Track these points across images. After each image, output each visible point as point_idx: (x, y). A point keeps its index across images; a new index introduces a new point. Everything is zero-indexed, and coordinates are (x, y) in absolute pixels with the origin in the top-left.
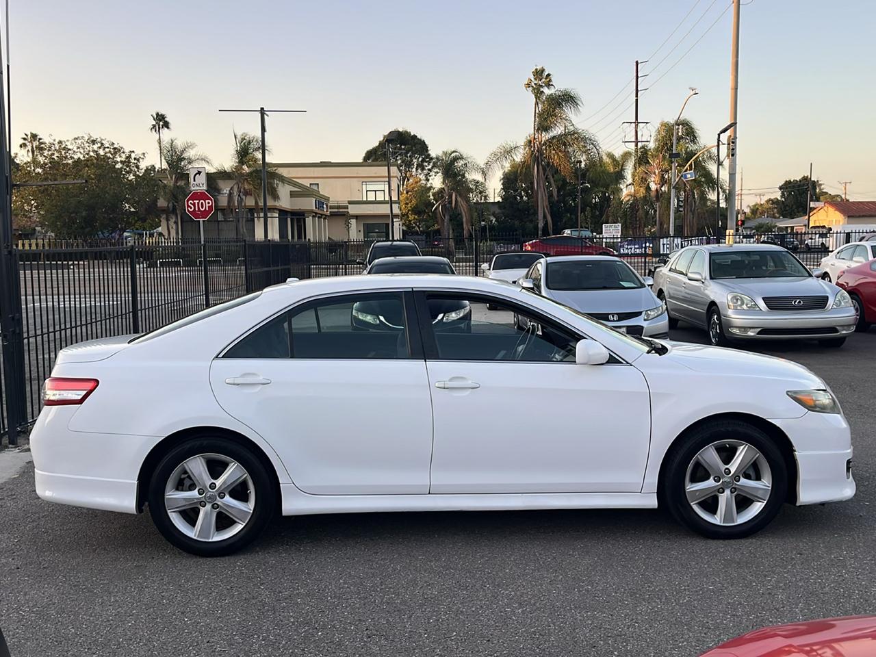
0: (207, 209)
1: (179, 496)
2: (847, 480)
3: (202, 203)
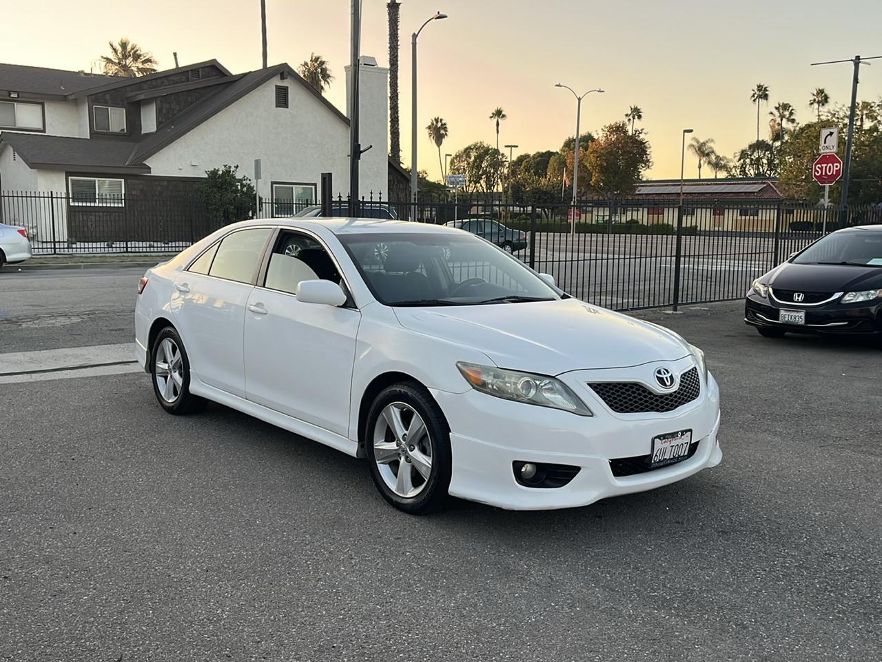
0: (834, 173)
1: (161, 365)
2: (516, 486)
3: (830, 167)
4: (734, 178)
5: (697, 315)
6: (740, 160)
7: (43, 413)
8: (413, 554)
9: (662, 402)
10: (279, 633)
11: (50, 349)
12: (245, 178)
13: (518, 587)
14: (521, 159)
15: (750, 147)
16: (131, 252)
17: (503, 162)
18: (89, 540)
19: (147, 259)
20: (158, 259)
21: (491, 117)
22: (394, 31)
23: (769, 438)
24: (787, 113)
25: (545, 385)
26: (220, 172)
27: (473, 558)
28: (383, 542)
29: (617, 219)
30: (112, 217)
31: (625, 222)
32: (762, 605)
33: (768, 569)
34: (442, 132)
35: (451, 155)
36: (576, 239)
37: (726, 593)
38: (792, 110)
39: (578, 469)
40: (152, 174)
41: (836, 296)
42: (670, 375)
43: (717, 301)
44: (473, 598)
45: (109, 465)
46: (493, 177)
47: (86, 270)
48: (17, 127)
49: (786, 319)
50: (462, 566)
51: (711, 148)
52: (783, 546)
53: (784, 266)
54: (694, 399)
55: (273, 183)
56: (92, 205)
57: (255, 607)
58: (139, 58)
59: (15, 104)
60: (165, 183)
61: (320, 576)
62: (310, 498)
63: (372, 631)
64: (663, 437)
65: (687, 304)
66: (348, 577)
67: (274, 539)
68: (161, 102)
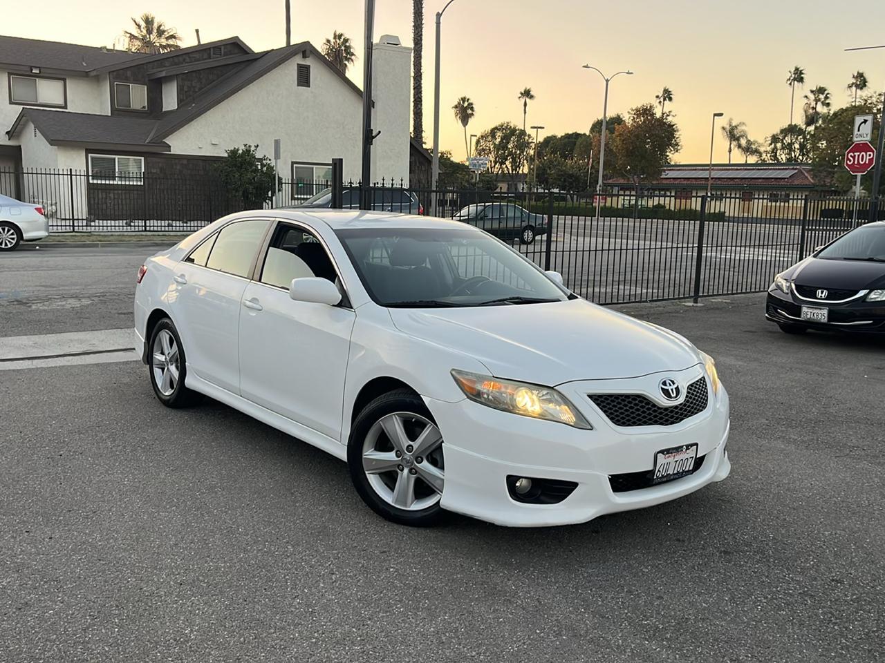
0: (867, 162)
1: (158, 357)
2: (509, 500)
3: (863, 155)
4: (764, 163)
5: (718, 309)
6: (771, 144)
7: (38, 403)
8: (397, 570)
9: (667, 415)
10: (247, 657)
11: (57, 333)
12: (265, 158)
13: (504, 611)
14: (548, 140)
15: (782, 131)
16: (150, 231)
17: (529, 143)
18: (64, 546)
19: (165, 239)
20: (176, 238)
21: (520, 97)
22: (419, 9)
23: (783, 446)
24: (822, 97)
25: (543, 395)
26: (240, 152)
27: (459, 576)
28: (367, 556)
29: (643, 203)
30: (132, 195)
31: (651, 206)
32: (760, 638)
33: (769, 596)
34: (469, 111)
35: (476, 136)
36: (601, 223)
37: (723, 623)
38: (828, 94)
39: (574, 485)
40: (172, 153)
41: (862, 293)
42: (675, 386)
43: (740, 293)
44: (455, 623)
45: (97, 462)
46: (519, 158)
47: (104, 249)
48: (38, 103)
49: (809, 317)
50: (447, 585)
51: (743, 131)
52: (788, 569)
53: (809, 260)
54: (702, 410)
55: (293, 163)
56: (111, 182)
57: (225, 626)
58: (163, 34)
59: (37, 79)
60: (185, 162)
61: (297, 593)
62: (297, 505)
63: (344, 658)
64: (666, 452)
65: (708, 296)
66: (326, 594)
67: (254, 550)
68: (182, 79)
